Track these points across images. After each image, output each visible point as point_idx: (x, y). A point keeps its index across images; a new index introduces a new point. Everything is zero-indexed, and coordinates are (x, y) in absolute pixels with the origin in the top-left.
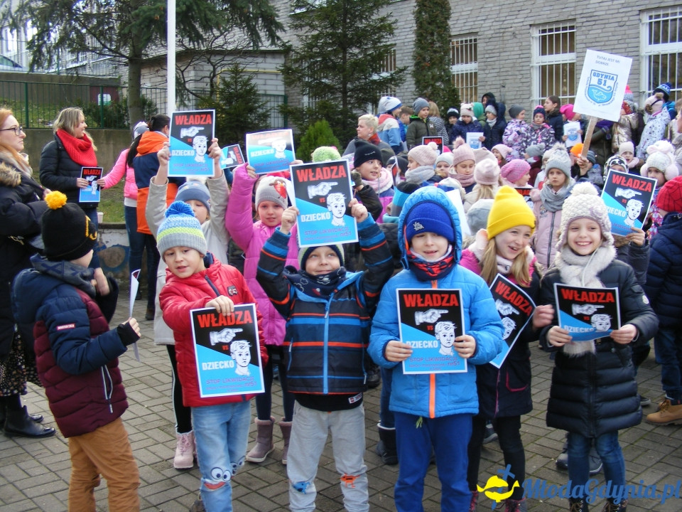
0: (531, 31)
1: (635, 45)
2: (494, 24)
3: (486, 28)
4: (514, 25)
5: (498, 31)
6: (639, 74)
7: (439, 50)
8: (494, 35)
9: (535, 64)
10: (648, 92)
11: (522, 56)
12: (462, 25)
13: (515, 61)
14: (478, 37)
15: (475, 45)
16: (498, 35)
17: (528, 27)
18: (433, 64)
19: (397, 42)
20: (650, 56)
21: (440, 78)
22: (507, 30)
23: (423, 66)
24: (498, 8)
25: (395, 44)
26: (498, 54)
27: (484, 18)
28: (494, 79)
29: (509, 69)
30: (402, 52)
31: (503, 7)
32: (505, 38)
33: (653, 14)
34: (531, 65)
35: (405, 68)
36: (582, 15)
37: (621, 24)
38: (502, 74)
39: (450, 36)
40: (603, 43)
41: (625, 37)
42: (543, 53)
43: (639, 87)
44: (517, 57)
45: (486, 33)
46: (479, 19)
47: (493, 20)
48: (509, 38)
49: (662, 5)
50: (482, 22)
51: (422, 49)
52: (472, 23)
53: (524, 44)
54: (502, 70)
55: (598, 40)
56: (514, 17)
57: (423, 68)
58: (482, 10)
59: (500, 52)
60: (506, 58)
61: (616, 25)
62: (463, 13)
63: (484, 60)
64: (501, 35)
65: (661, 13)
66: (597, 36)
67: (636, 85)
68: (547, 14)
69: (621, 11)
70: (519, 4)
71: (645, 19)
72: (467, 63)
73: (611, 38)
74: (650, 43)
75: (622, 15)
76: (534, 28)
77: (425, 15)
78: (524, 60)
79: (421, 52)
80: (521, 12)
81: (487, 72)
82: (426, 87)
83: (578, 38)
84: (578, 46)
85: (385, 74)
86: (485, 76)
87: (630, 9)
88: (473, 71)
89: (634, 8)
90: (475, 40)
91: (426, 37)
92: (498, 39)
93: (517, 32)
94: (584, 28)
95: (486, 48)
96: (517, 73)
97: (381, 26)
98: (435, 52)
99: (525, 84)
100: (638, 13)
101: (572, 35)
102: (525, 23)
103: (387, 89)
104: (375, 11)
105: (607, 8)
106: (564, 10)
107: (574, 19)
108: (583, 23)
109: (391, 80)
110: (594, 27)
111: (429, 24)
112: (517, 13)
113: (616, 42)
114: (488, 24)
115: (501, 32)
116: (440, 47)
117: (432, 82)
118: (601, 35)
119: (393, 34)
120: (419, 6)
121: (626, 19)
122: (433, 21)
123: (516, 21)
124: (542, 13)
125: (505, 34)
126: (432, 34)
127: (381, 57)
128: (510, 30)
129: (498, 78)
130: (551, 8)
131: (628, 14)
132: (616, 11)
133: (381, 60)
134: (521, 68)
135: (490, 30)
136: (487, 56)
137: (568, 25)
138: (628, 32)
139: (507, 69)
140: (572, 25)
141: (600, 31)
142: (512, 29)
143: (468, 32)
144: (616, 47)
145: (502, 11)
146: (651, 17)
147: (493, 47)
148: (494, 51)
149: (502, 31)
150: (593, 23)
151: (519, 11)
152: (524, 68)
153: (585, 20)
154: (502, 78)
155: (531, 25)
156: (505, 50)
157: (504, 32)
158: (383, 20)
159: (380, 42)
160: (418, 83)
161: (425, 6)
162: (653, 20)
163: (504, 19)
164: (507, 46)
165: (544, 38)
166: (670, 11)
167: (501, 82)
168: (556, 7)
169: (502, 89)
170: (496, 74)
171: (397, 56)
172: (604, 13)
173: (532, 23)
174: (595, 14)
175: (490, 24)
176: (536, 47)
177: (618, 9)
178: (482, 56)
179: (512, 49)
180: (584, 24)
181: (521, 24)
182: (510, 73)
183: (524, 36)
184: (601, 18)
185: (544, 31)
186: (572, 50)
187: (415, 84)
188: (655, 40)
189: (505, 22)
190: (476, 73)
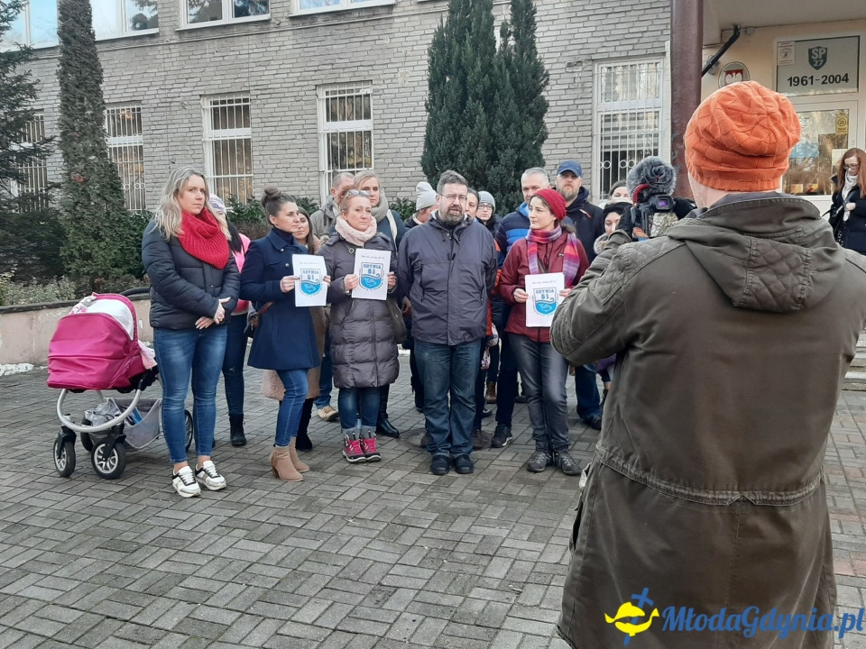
0: (201, 102)
1: (313, 121)
2: (160, 92)
3: (151, 97)
4: (182, 94)
5: (163, 100)
6: (318, 152)
7: (90, 118)
8: (160, 105)
9: (207, 139)
10: (327, 171)
11: (192, 129)
12: (123, 91)
13: (185, 134)
14: (141, 107)
15: (139, 115)
16: (164, 105)
17: (198, 97)
18: (85, 134)
19: (44, 107)
20: (328, 134)
21: (93, 151)
22: (174, 100)
23: (70, 137)
24: (163, 74)
25: (42, 110)
26: (165, 127)
27: (147, 84)
28: (162, 153)
29: (179, 144)
30: (51, 119)
31: (169, 73)
32: (173, 109)
33: (329, 89)
34: (203, 140)
35: (51, 139)
36: (256, 88)
37: (298, 98)
38: (170, 149)
39: (103, 103)
40: (279, 119)
41: (302, 113)
42: (216, 127)
43: (318, 166)
44: (188, 130)
45: (150, 102)
46: (141, 85)
47: (158, 88)
48: (177, 108)
49: (338, 81)
50: (146, 89)
51: (70, 116)
52: (134, 90)
53: (194, 116)
54: (170, 144)
55: (274, 114)
56: (183, 85)
57: (72, 139)
58: (145, 75)
59: (167, 125)
60: (175, 131)
61: (293, 99)
62: (123, 78)
63: (151, 132)
64: (168, 104)
65: (337, 89)
66: (273, 110)
67: (316, 164)
68: (219, 84)
69: (296, 84)
70: (186, 71)
71: (322, 94)
72: (130, 135)
73: (287, 114)
74: (328, 120)
75: (299, 89)
76: (205, 99)
77: (72, 77)
78: (194, 134)
79: (68, 119)
80: (189, 80)
81: (153, 145)
82: (76, 162)
83: (252, 112)
84: (253, 121)
85: (27, 145)
86: (151, 150)
87: (306, 83)
88: (138, 145)
89: (310, 83)
90: (139, 109)
91: (75, 102)
92: (164, 109)
93: (185, 103)
94: (258, 102)
95: (151, 119)
96: (188, 148)
97: (18, 86)
98: (86, 120)
99: (197, 161)
100: (314, 87)
101: (246, 108)
102: (194, 93)
103: (30, 163)
104: (11, 68)
105: (282, 81)
106: (236, 81)
107: (249, 91)
108: (257, 95)
109: (35, 151)
110: (269, 101)
111: (77, 87)
112: (185, 80)
113: (293, 118)
114: (153, 91)
115: (167, 103)
116: (92, 115)
117: (83, 156)
118: (277, 110)
119: (35, 97)
120: (63, 65)
121: (303, 93)
122: (82, 84)
123: (184, 90)
124: (213, 82)
125: (172, 104)
126: (81, 100)
127: (20, 124)
128: (177, 99)
129: (166, 153)
130: (223, 77)
131: (304, 88)
132: (292, 85)
133: (21, 127)
134: (192, 143)
135: (155, 98)
136: (153, 128)
137: (242, 97)
138: (304, 107)
139: (176, 144)
140: (245, 97)
141: (276, 105)
142: (180, 99)
143: (130, 99)
144: (294, 123)
145: (168, 78)
146: (327, 93)
147: (160, 119)
148: (160, 123)
149: (170, 100)
150: (269, 96)
151: (187, 79)
152: (195, 143)
153: (259, 92)
154: (170, 153)
155: (201, 96)
156: (174, 122)
157: (170, 102)
158: (19, 79)
159: (19, 106)
160: (66, 155)
161: (71, 65)
162: (330, 96)
163: (171, 87)
164: (175, 117)
165: (215, 110)
166: (346, 88)
167: (171, 157)
168: (228, 77)
169: (172, 165)
170: (164, 149)
171: (45, 123)
172: (279, 85)
173: (202, 93)
174: (270, 86)
175: (155, 92)
176: (207, 120)
177: (294, 82)
178: (148, 128)
179: (181, 121)
180: (259, 97)
181: (190, 94)
182: (180, 148)
183: (193, 107)
184: (276, 91)
185: (216, 103)
186: (247, 125)
187: (63, 157)
188: (332, 116)
189: (172, 91)
190: (141, 147)
